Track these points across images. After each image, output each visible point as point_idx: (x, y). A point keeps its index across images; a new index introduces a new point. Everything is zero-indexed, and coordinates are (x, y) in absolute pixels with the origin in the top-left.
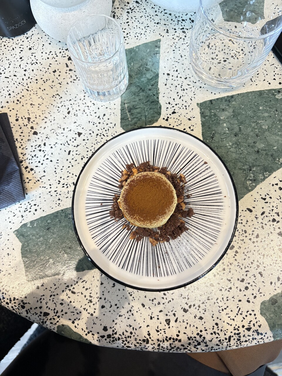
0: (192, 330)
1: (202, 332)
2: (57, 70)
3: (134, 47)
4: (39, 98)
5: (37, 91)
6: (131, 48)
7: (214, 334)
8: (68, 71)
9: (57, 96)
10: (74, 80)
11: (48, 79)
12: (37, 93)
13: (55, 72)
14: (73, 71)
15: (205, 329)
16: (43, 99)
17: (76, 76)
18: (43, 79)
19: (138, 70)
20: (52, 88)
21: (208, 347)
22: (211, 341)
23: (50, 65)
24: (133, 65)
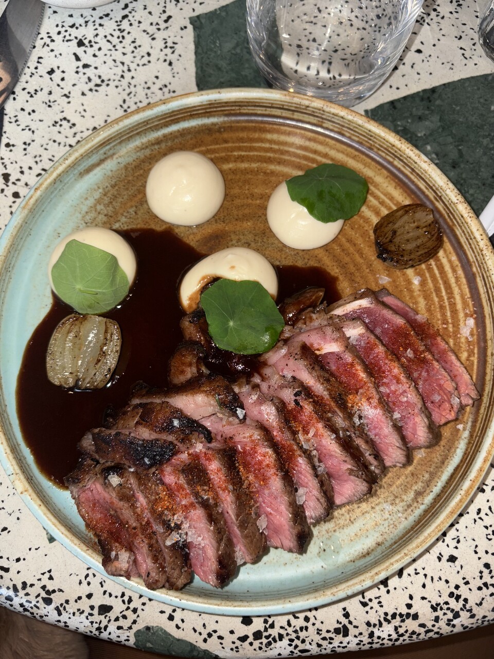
0: (437, 590)
1: (460, 589)
2: (56, 69)
3: (216, 10)
4: (23, 130)
5: (16, 116)
6: (211, 12)
7: (484, 588)
8: (81, 69)
9: (64, 123)
10: (97, 85)
11: (39, 89)
12: (16, 121)
13: (51, 72)
14: (92, 68)
15: (465, 581)
16: (33, 132)
17: (100, 77)
18: (26, 91)
19: (232, 53)
20: (50, 106)
21: (476, 618)
22: (481, 604)
23: (40, 60)
24: (220, 44)
